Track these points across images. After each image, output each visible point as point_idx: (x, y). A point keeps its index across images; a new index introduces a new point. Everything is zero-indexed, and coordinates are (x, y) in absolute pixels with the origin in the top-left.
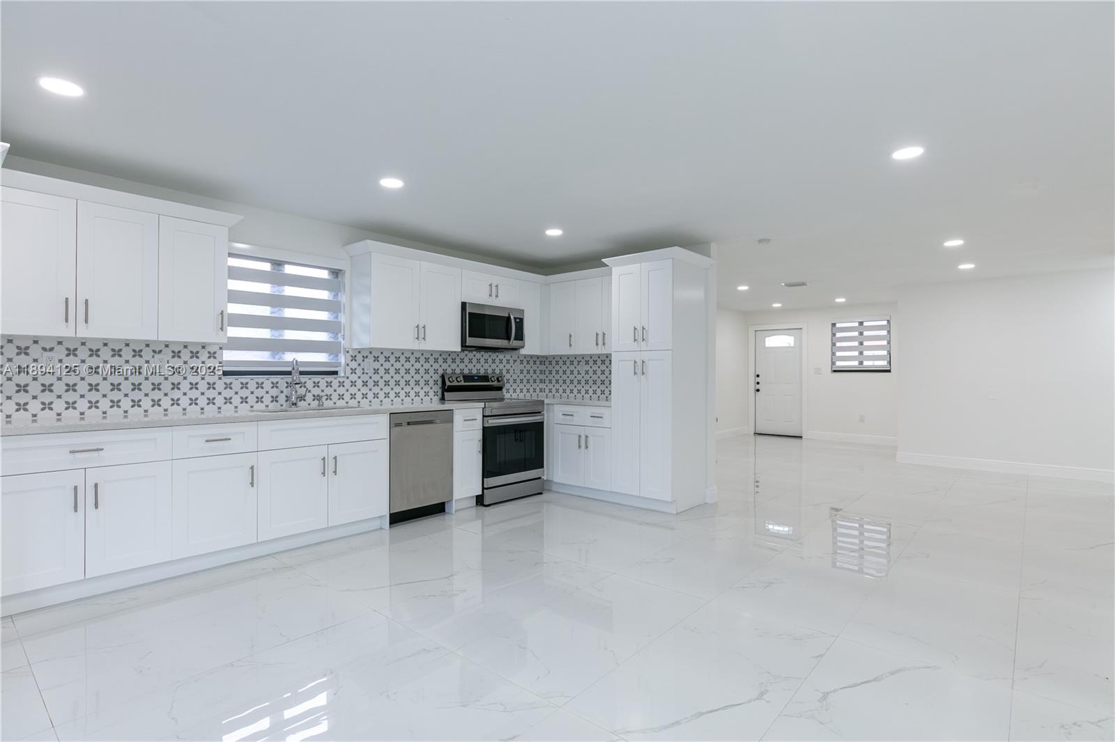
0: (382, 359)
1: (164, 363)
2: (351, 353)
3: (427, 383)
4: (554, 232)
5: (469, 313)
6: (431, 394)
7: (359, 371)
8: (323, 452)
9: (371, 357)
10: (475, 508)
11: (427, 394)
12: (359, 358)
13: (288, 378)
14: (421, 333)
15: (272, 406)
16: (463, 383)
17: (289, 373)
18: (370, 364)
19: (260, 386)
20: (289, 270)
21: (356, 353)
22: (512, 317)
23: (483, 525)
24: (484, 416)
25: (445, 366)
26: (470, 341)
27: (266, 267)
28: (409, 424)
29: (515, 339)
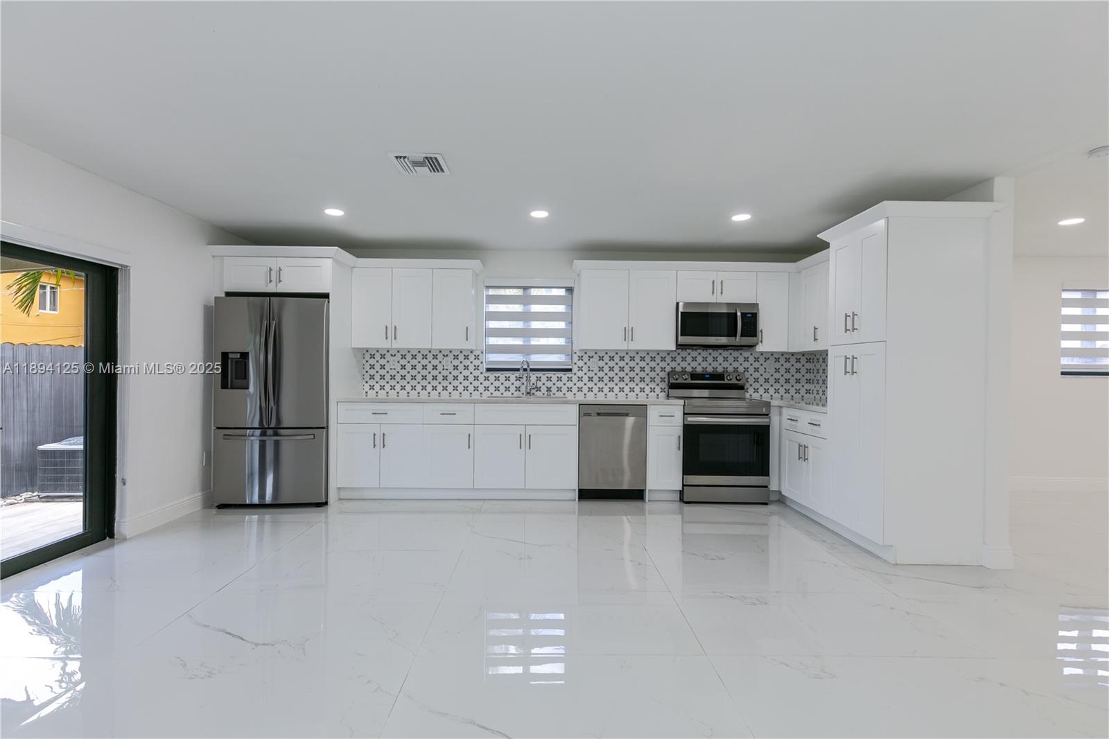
0: (606, 359)
1: (448, 363)
2: (578, 354)
3: (653, 380)
4: (741, 218)
5: (682, 313)
6: (658, 390)
7: (585, 369)
8: (521, 430)
9: (596, 357)
10: (678, 503)
11: (653, 390)
12: (586, 358)
13: (517, 374)
14: (628, 334)
15: (516, 394)
16: (689, 381)
17: (518, 370)
18: (595, 363)
19: (507, 379)
20: (534, 292)
21: (583, 354)
22: (739, 314)
23: (683, 522)
24: (684, 414)
25: (673, 364)
26: (682, 340)
27: (518, 292)
28: (599, 414)
29: (742, 335)
